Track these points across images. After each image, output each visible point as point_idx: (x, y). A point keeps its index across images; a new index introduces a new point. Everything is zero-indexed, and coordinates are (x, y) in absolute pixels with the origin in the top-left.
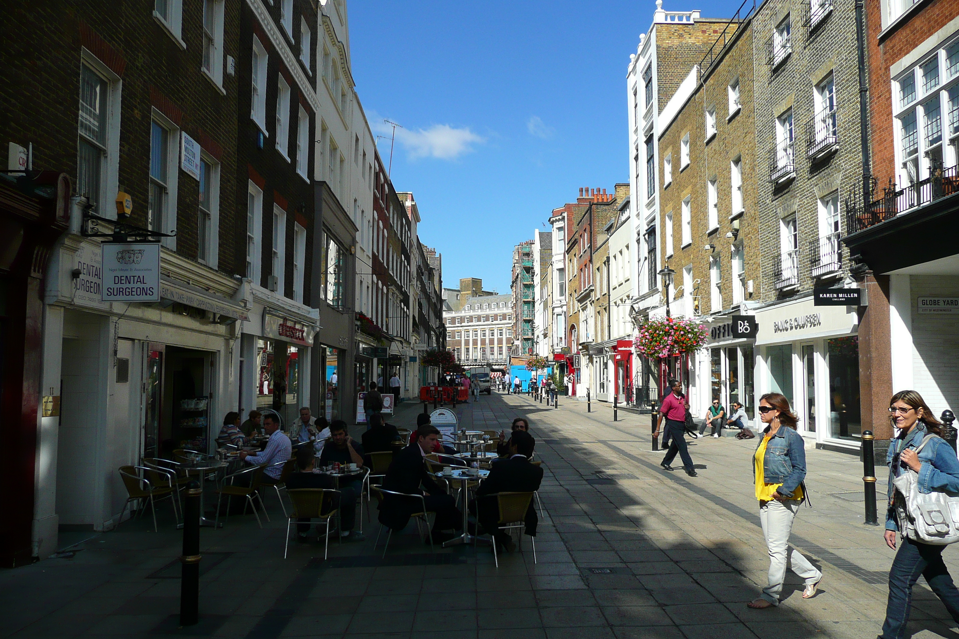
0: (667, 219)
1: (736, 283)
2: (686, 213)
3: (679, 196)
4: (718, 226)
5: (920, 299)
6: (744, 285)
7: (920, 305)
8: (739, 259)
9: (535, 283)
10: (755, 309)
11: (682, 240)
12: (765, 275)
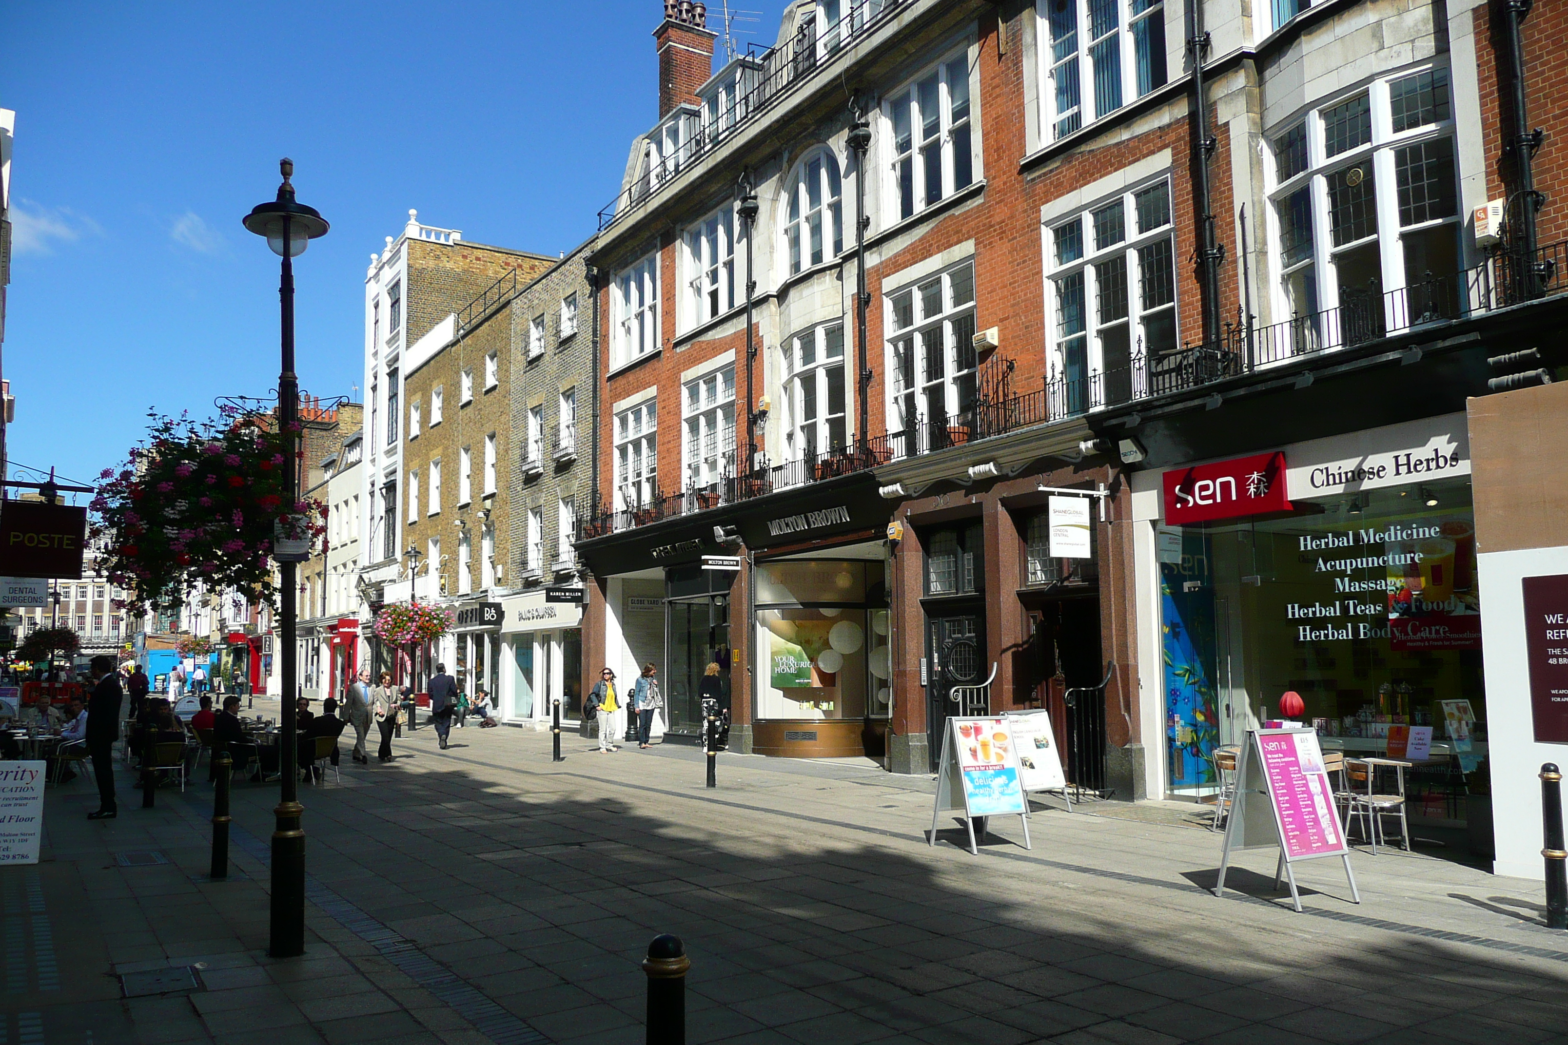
0: (412, 476)
1: (486, 565)
2: (435, 476)
3: (427, 455)
4: (470, 501)
5: (630, 599)
6: (494, 567)
7: (630, 604)
8: (490, 540)
10: (502, 596)
11: (428, 506)
12: (514, 562)
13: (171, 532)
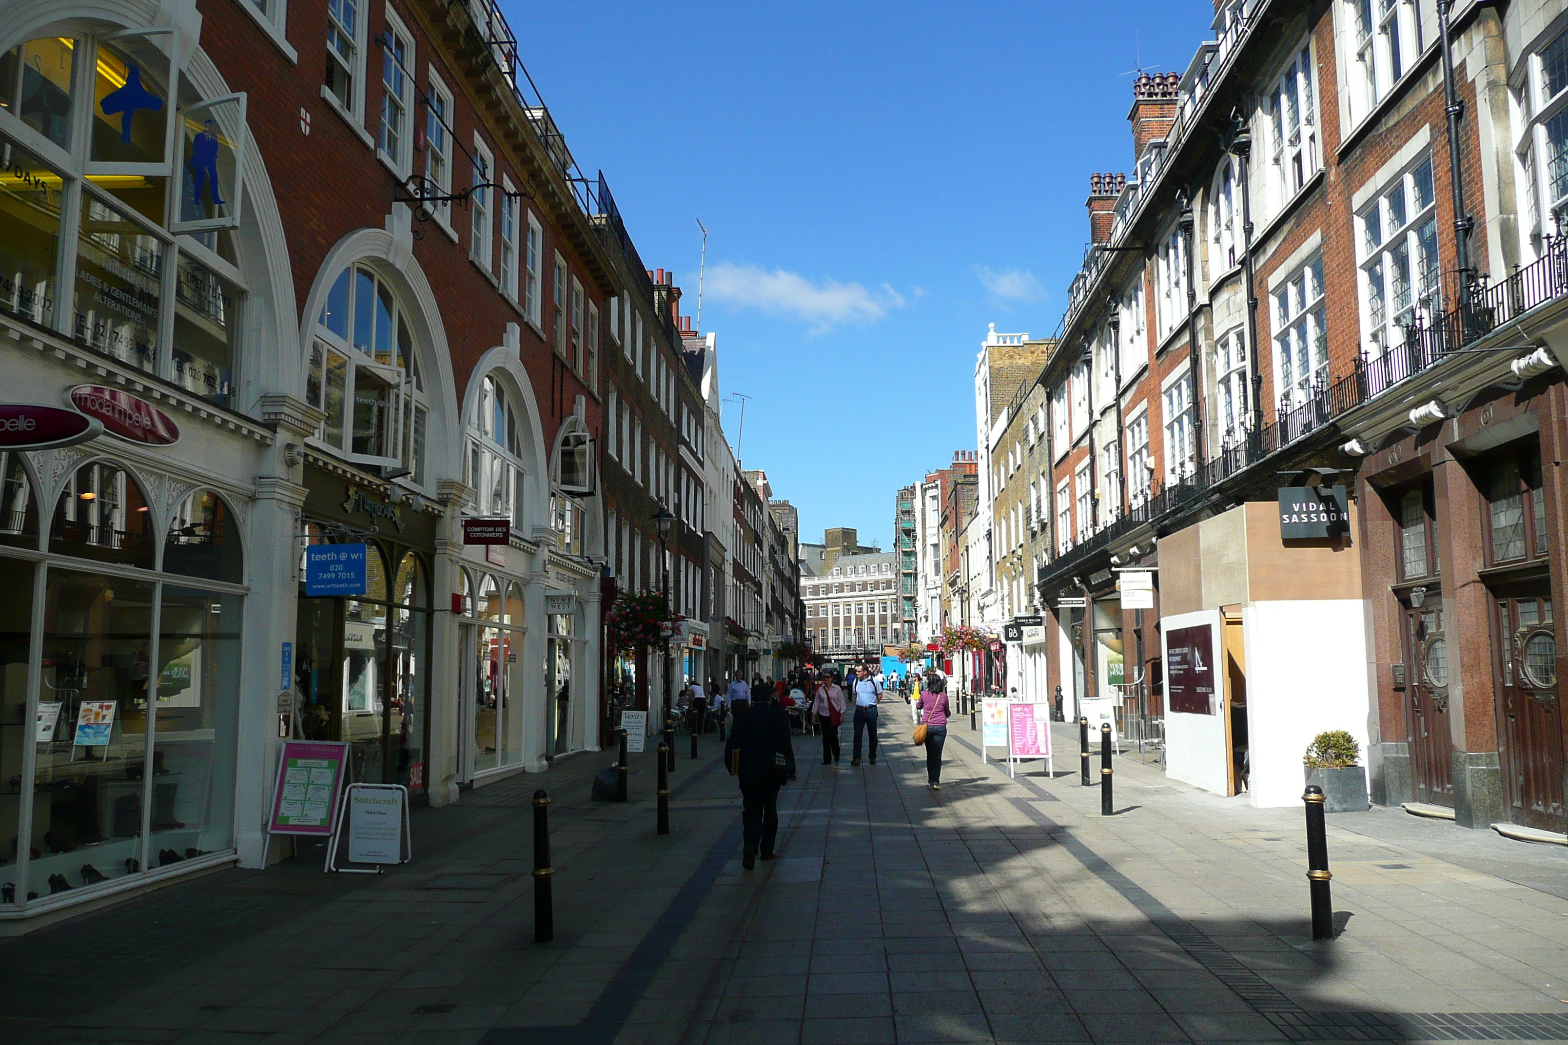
0: (996, 527)
2: (1004, 528)
3: (1000, 511)
4: (1006, 555)
8: (1023, 578)
9: (918, 550)
13: (622, 632)
